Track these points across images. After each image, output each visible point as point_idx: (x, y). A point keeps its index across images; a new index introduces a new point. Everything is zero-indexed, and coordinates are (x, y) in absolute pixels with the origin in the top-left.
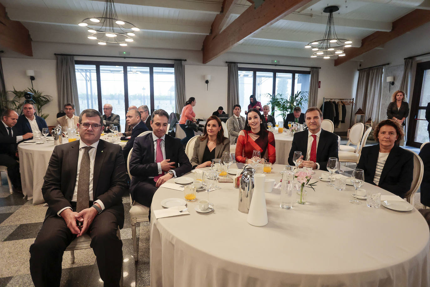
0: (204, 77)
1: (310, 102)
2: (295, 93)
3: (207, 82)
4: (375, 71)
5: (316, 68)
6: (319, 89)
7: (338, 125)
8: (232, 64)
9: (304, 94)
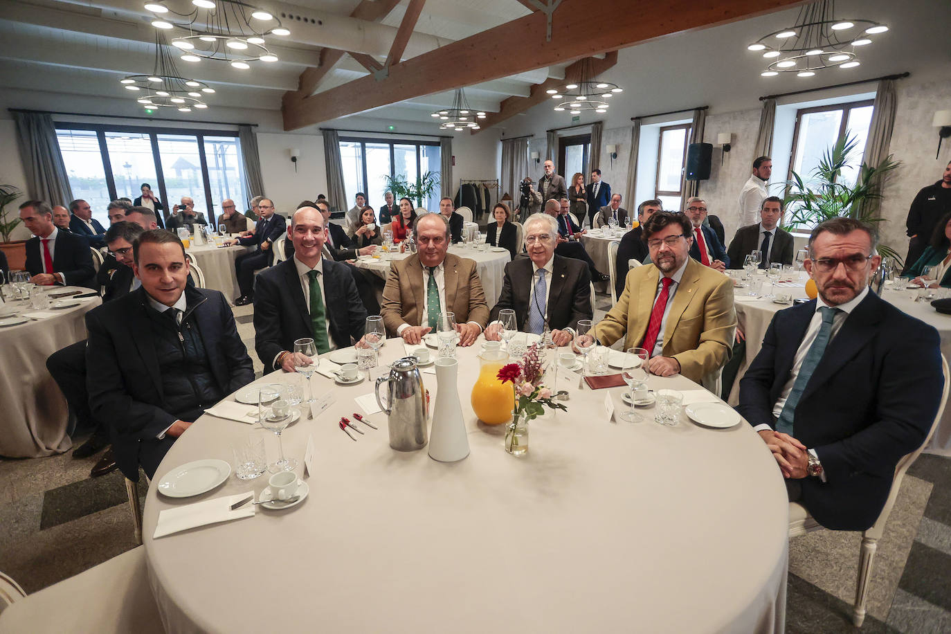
0: (289, 151)
1: (443, 185)
2: (422, 173)
3: (294, 159)
4: (520, 143)
5: (448, 137)
6: (453, 166)
7: (481, 216)
8: (330, 132)
9: (435, 175)
